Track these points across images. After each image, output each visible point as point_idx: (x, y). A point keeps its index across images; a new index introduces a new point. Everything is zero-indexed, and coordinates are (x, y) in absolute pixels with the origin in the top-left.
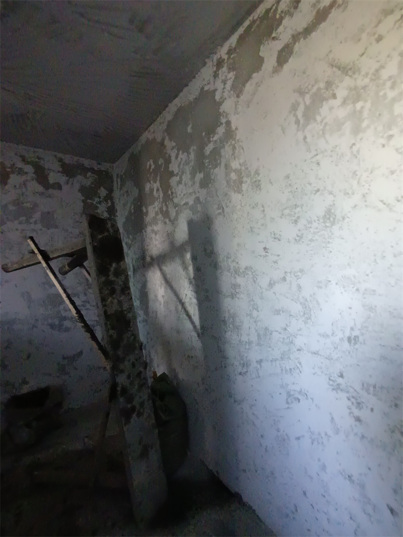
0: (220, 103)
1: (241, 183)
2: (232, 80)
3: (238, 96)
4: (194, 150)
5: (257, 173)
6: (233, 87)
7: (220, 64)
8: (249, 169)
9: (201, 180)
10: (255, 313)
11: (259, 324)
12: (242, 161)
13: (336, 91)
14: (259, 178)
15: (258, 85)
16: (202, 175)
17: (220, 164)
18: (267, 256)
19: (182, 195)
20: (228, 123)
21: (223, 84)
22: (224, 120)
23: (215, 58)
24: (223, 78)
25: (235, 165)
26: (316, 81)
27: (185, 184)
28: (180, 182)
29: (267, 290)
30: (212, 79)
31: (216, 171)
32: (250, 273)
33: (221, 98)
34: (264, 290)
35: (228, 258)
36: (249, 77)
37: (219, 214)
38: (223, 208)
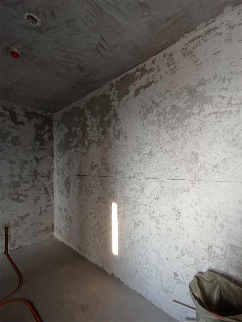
0: (112, 101)
1: (119, 136)
2: (117, 94)
3: (119, 101)
4: (99, 117)
5: (126, 133)
6: (118, 97)
7: (112, 85)
8: (123, 131)
9: (102, 131)
10: (123, 190)
11: (124, 195)
12: (120, 127)
13: (153, 111)
14: (126, 135)
15: (128, 99)
16: (102, 129)
17: (111, 126)
18: (128, 167)
19: (92, 136)
20: (115, 110)
21: (113, 94)
22: (113, 109)
23: (111, 82)
24: (114, 92)
25: (117, 128)
26: (147, 105)
27: (94, 132)
28: (91, 130)
29: (128, 180)
30: (109, 91)
31: (109, 129)
32: (121, 173)
33: (112, 99)
34: (127, 181)
35: (112, 166)
36: (124, 96)
37: (109, 147)
38: (111, 145)
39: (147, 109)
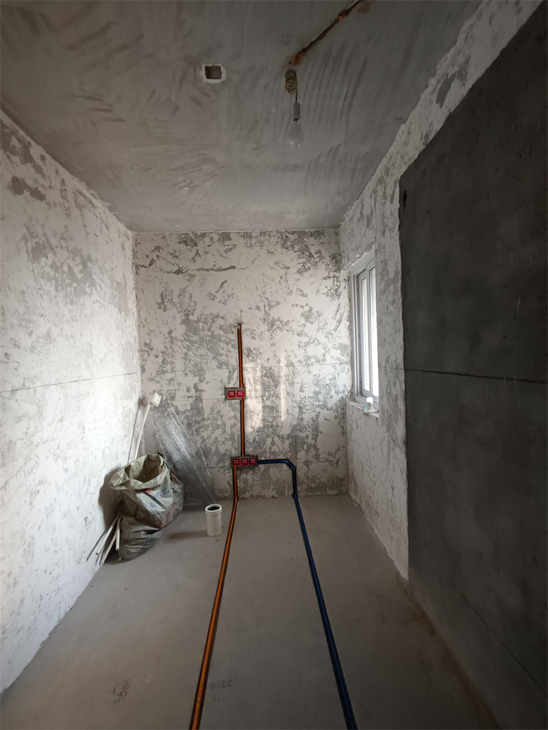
39: (37, 243)
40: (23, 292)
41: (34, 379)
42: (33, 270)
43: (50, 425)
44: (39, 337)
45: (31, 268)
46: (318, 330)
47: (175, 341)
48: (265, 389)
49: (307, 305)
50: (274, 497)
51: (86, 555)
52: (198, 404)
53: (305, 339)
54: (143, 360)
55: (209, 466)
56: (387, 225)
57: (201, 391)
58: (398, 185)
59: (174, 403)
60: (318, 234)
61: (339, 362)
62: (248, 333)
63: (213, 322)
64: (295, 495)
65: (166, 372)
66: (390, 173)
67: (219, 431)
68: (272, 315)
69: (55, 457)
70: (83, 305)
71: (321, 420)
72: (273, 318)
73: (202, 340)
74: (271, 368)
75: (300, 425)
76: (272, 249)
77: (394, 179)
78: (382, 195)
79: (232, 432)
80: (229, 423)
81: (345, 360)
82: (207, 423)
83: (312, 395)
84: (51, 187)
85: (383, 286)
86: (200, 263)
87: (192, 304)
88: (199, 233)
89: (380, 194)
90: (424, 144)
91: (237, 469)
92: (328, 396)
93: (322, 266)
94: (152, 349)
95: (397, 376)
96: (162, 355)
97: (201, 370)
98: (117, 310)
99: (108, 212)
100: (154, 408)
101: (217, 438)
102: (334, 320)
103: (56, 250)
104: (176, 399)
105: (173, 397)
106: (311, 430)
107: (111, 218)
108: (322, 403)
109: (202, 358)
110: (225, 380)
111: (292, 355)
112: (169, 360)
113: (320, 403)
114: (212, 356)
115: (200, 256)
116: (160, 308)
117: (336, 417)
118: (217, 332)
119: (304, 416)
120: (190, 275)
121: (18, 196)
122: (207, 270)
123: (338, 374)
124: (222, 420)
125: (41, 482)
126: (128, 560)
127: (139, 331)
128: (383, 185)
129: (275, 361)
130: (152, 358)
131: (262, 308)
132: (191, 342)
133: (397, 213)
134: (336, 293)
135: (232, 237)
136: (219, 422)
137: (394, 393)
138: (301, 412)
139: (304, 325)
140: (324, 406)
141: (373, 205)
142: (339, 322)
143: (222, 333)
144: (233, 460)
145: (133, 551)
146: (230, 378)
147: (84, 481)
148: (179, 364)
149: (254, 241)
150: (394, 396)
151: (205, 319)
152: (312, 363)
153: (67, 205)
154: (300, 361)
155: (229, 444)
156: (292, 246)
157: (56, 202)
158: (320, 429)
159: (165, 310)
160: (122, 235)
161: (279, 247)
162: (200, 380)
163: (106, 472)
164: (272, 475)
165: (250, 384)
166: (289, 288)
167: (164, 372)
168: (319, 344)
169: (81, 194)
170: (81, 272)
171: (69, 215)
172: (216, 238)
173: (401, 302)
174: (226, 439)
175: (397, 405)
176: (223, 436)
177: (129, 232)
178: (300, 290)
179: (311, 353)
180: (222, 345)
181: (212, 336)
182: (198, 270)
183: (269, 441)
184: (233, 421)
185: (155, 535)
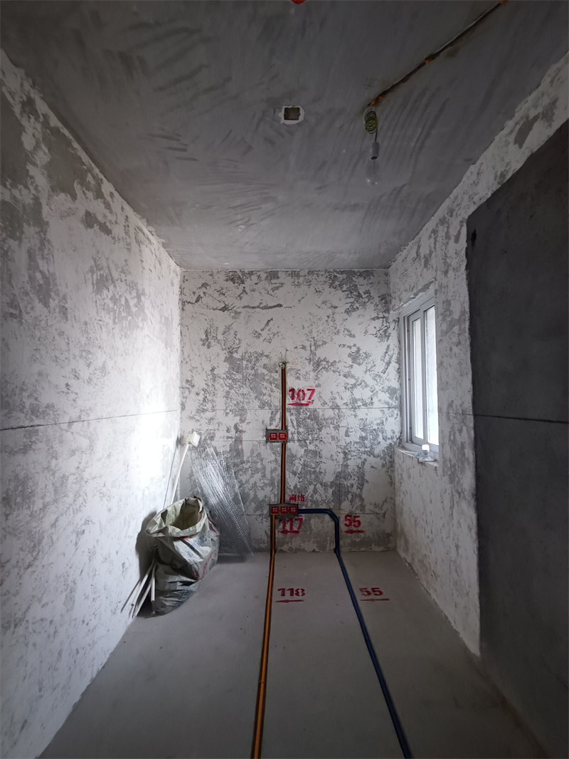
39: (101, 275)
40: (86, 323)
41: (89, 412)
42: (96, 301)
43: (99, 460)
44: (96, 370)
45: (94, 300)
46: (366, 372)
47: (217, 379)
48: (308, 432)
49: (355, 345)
50: (314, 551)
51: (121, 606)
52: (238, 446)
53: (352, 381)
54: (184, 397)
55: (247, 513)
56: (450, 265)
57: (241, 432)
58: (465, 224)
59: (213, 443)
60: (367, 274)
61: (387, 406)
62: (293, 372)
63: (257, 360)
64: (337, 550)
65: (207, 410)
66: (454, 214)
67: (258, 476)
68: (318, 356)
69: (101, 495)
70: (136, 339)
71: (367, 467)
72: (319, 358)
73: (245, 379)
74: (315, 410)
75: (345, 472)
76: (320, 287)
77: (460, 219)
78: (444, 234)
79: (272, 477)
80: (269, 467)
81: (394, 404)
82: (246, 466)
83: (358, 441)
84: (116, 223)
85: (444, 327)
86: (246, 300)
87: (237, 341)
88: (246, 271)
89: (442, 233)
90: (499, 183)
91: (276, 518)
92: (376, 442)
93: (370, 307)
94: (193, 386)
95: (463, 422)
96: (203, 392)
97: (243, 409)
98: (164, 345)
99: (162, 249)
100: (193, 448)
101: (255, 483)
102: (382, 362)
103: (117, 282)
104: (215, 439)
105: (212, 437)
106: (356, 478)
107: (164, 254)
108: (369, 449)
109: (244, 398)
110: (267, 421)
111: (338, 397)
112: (210, 398)
113: (366, 450)
114: (255, 395)
115: (247, 293)
116: (204, 345)
117: (383, 466)
118: (261, 370)
119: (349, 462)
120: (236, 312)
121: (89, 229)
122: (253, 307)
123: (386, 419)
124: (262, 464)
125: (87, 522)
126: (162, 613)
127: (181, 367)
128: (446, 225)
129: (320, 403)
130: (193, 395)
131: (308, 348)
132: (234, 380)
133: (463, 252)
134: (385, 334)
135: (279, 275)
136: (259, 466)
137: (459, 439)
138: (346, 458)
139: (352, 366)
140: (371, 453)
141: (433, 245)
142: (388, 364)
143: (265, 371)
144: (272, 508)
145: (167, 604)
146: (272, 419)
147: (125, 522)
148: (220, 402)
149: (301, 280)
150: (460, 443)
151: (249, 356)
152: (358, 406)
153: (128, 241)
154: (346, 404)
155: (268, 489)
156: (341, 286)
157: (120, 237)
158: (366, 478)
159: (209, 347)
160: (172, 271)
161: (326, 286)
162: (241, 420)
163: (144, 514)
164: (313, 527)
165: (294, 427)
166: (336, 328)
167: (204, 411)
168: (367, 386)
169: (141, 230)
170: (136, 306)
171: (129, 250)
172: (263, 276)
173: (468, 343)
174: (266, 484)
175: (464, 454)
176: (262, 481)
177: (178, 268)
178: (347, 330)
179: (357, 397)
180: (265, 384)
181: (256, 375)
182: (244, 307)
183: (312, 487)
184: (273, 465)
185: (191, 587)
